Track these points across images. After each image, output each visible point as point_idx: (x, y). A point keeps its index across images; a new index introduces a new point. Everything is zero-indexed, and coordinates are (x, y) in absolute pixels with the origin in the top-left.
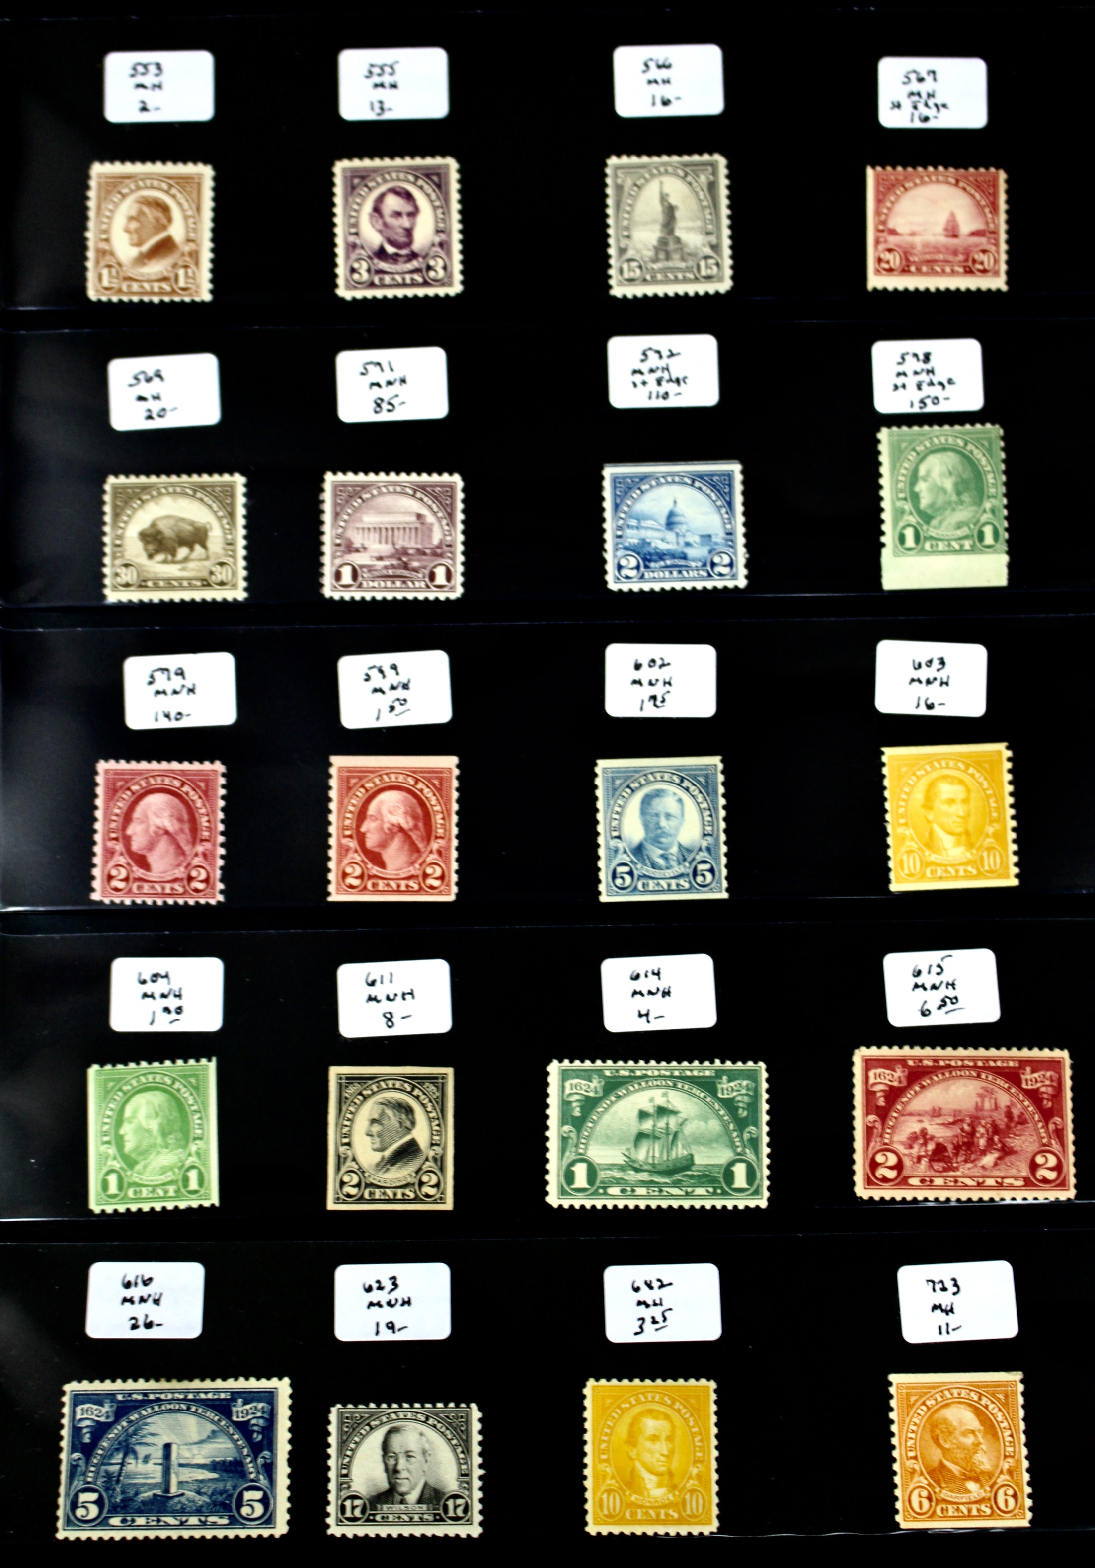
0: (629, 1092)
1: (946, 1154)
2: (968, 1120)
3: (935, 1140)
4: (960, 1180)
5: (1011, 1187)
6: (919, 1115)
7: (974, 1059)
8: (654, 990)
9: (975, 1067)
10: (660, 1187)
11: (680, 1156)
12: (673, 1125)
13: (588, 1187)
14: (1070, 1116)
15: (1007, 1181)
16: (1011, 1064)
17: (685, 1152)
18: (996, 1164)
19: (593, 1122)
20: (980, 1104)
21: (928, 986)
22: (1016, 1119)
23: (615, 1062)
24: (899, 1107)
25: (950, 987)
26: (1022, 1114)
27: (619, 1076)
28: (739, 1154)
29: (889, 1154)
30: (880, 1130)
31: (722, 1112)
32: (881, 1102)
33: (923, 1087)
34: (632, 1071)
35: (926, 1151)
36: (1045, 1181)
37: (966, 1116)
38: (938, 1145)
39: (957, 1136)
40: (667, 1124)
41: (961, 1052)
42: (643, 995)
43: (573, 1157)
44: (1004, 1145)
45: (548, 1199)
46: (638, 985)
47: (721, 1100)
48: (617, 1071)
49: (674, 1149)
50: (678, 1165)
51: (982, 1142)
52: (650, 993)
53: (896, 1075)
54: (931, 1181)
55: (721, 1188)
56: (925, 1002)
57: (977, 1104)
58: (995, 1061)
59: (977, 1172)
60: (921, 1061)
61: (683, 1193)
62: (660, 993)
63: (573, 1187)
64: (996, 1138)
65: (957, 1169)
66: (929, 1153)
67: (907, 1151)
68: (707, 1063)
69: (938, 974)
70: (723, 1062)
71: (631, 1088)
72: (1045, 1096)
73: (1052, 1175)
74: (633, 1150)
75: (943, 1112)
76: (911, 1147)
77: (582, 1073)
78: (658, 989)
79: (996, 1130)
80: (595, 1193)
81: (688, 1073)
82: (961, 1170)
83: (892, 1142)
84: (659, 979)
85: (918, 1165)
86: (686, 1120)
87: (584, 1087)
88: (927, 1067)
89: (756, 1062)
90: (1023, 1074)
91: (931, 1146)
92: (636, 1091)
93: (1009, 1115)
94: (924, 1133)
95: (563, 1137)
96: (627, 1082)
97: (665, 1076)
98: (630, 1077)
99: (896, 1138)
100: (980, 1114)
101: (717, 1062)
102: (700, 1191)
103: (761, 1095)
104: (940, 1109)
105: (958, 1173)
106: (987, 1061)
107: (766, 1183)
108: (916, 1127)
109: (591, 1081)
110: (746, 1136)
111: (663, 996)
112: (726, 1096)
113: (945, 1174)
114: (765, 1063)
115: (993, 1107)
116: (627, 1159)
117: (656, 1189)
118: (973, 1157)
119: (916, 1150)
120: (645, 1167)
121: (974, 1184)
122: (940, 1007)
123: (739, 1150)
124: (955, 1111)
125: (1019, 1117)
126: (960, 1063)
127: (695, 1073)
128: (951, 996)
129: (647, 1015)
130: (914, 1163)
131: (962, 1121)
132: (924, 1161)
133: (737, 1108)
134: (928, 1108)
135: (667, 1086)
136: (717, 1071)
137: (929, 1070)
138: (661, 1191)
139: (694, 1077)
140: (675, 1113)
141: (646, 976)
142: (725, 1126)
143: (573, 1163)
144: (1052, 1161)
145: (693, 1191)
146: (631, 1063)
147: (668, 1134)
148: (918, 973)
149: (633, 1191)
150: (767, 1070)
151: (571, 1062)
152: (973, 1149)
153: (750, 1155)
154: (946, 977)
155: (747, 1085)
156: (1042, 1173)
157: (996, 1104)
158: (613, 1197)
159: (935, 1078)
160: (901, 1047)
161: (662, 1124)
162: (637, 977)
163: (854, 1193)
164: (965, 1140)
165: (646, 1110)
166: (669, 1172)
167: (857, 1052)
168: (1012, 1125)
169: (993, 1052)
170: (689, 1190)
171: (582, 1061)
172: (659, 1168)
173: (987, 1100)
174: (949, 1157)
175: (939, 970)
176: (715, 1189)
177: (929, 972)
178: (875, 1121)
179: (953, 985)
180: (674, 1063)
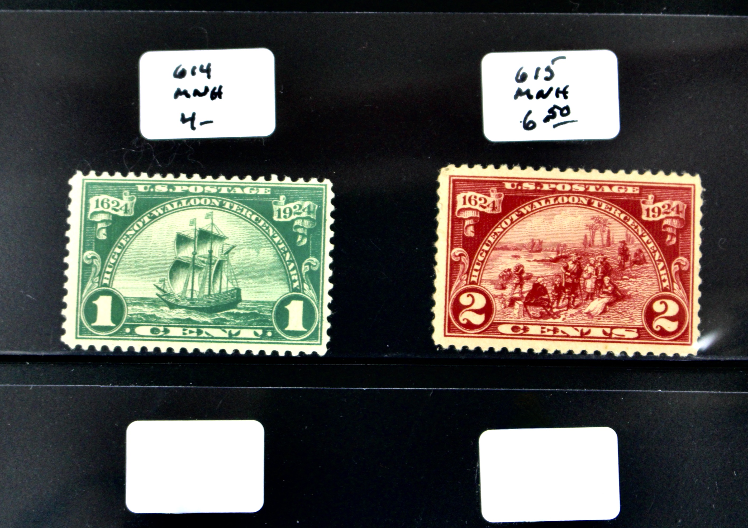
0: (166, 213)
1: (546, 297)
2: (574, 258)
3: (533, 279)
4: (560, 328)
5: (621, 339)
6: (516, 249)
7: (586, 184)
8: (202, 90)
9: (586, 192)
10: (199, 327)
11: (224, 290)
12: (217, 255)
13: (113, 325)
14: (698, 255)
15: (617, 332)
16: (630, 190)
17: (231, 287)
18: (604, 311)
19: (122, 247)
20: (589, 238)
21: (534, 93)
22: (632, 257)
23: (151, 175)
24: (491, 239)
25: (561, 95)
26: (640, 251)
27: (154, 193)
28: (295, 290)
29: (477, 296)
30: (467, 266)
31: (277, 239)
32: (470, 232)
33: (521, 215)
34: (170, 186)
35: (522, 293)
36: (663, 332)
37: (572, 252)
38: (536, 285)
39: (560, 276)
40: (211, 252)
41: (569, 174)
42: (188, 96)
43: (95, 288)
44: (615, 288)
45: (64, 339)
46: (183, 84)
47: (277, 225)
48: (153, 186)
49: (218, 281)
50: (221, 301)
51: (590, 284)
52: (196, 93)
53: (490, 200)
54: (525, 329)
55: (273, 330)
56: (530, 112)
57: (586, 237)
58: (611, 186)
59: (581, 319)
60: (520, 183)
61: (226, 335)
62: (209, 94)
63: (93, 324)
64: (606, 280)
65: (557, 315)
66: (525, 295)
67: (498, 293)
68: (261, 179)
69: (547, 79)
70: (281, 178)
71: (169, 207)
72: (669, 230)
73: (671, 326)
74: (168, 281)
75: (544, 246)
76: (504, 288)
77: (110, 188)
78: (207, 89)
79: (607, 270)
80: (121, 333)
81: (238, 191)
82: (563, 316)
83: (480, 280)
84: (209, 77)
85: (510, 309)
86: (233, 247)
87: (112, 205)
88: (527, 191)
89: (320, 180)
90: (644, 202)
91: (527, 287)
92: (175, 211)
93: (624, 253)
94: (519, 270)
95: (84, 264)
96: (165, 200)
97: (209, 194)
98: (167, 193)
99: (486, 276)
100: (589, 250)
101: (274, 177)
102: (247, 333)
103: (325, 220)
104: (541, 243)
105: (559, 320)
106: (601, 185)
107: (327, 325)
108: (511, 264)
109: (121, 198)
110: (305, 269)
111: (213, 98)
112: (282, 220)
113: (542, 320)
114: (332, 181)
115: (605, 242)
116: (160, 293)
117: (195, 330)
118: (578, 301)
119: (508, 292)
120: (182, 303)
121: (578, 334)
122: (546, 120)
123: (296, 285)
124: (559, 245)
125: (636, 255)
126: (568, 188)
127: (247, 191)
128: (562, 107)
129: (192, 119)
130: (505, 307)
131: (566, 257)
132: (518, 305)
133: (297, 234)
134: (526, 241)
135: (212, 206)
136: (273, 188)
137: (531, 195)
138: (199, 332)
139: (244, 195)
140: (221, 238)
141: (193, 73)
142: (280, 255)
143: (96, 296)
144: (673, 309)
145: (238, 333)
146: (170, 177)
147: (211, 264)
148: (522, 78)
149: (166, 331)
150: (333, 189)
151: (98, 174)
152: (578, 291)
153: (309, 292)
154: (556, 83)
155: (309, 207)
156: (659, 323)
157: (609, 238)
158: (142, 338)
159: (537, 205)
160: (497, 167)
161: (204, 251)
162: (182, 74)
163: (432, 341)
164: (570, 280)
165: (185, 233)
166: (210, 310)
167: (443, 170)
168: (627, 264)
169: (608, 175)
170: (234, 331)
171: (112, 174)
172: (199, 304)
173: (598, 232)
174: (548, 300)
175: (548, 74)
176: (265, 331)
177: (536, 77)
178: (461, 255)
179: (565, 93)
180: (222, 178)
